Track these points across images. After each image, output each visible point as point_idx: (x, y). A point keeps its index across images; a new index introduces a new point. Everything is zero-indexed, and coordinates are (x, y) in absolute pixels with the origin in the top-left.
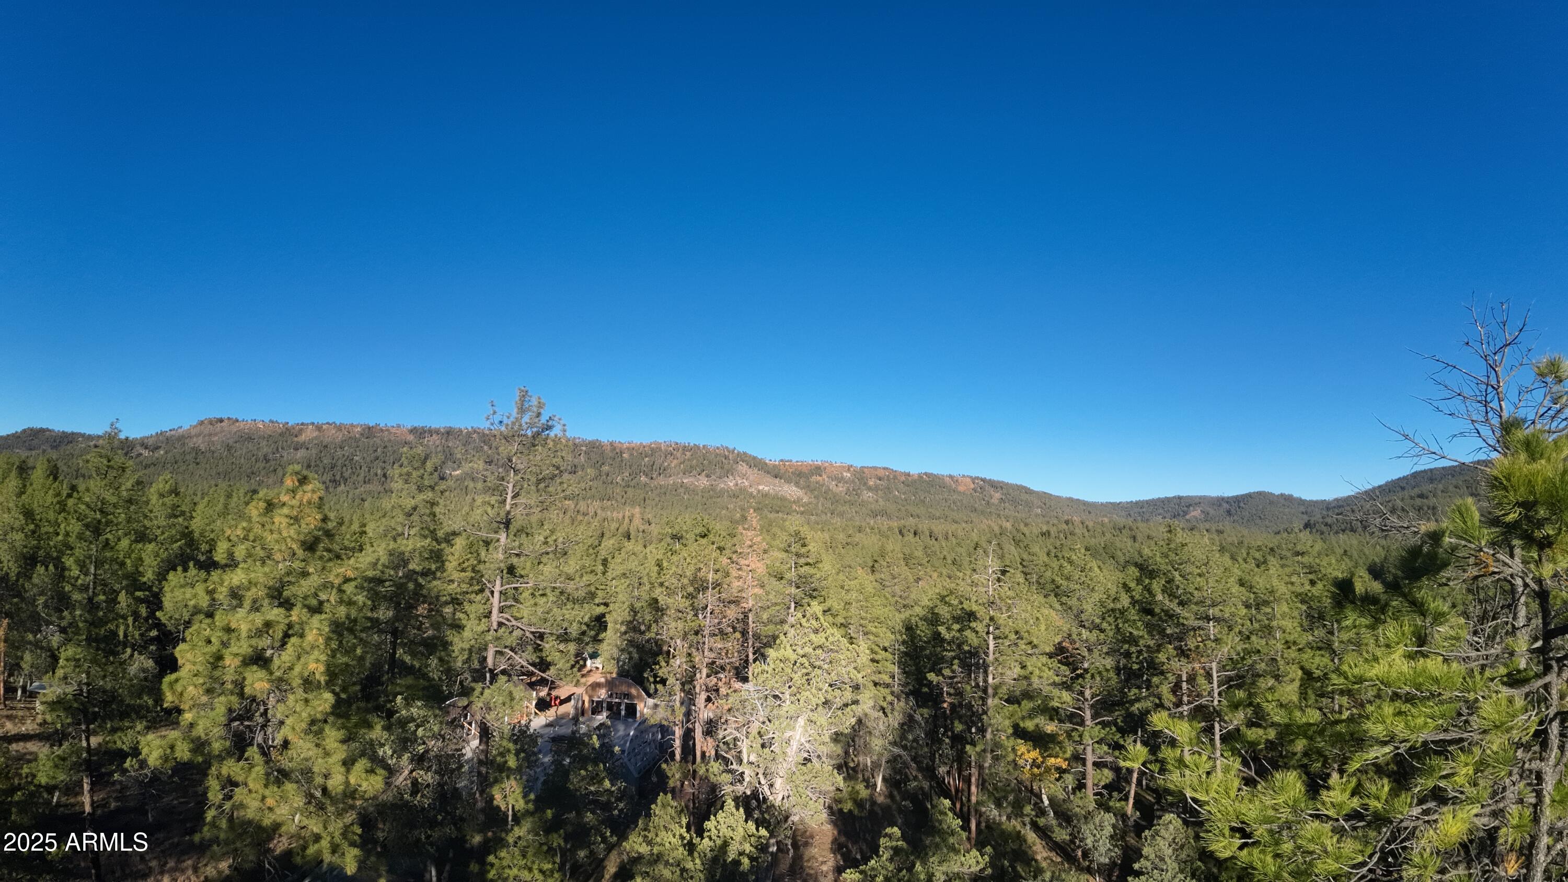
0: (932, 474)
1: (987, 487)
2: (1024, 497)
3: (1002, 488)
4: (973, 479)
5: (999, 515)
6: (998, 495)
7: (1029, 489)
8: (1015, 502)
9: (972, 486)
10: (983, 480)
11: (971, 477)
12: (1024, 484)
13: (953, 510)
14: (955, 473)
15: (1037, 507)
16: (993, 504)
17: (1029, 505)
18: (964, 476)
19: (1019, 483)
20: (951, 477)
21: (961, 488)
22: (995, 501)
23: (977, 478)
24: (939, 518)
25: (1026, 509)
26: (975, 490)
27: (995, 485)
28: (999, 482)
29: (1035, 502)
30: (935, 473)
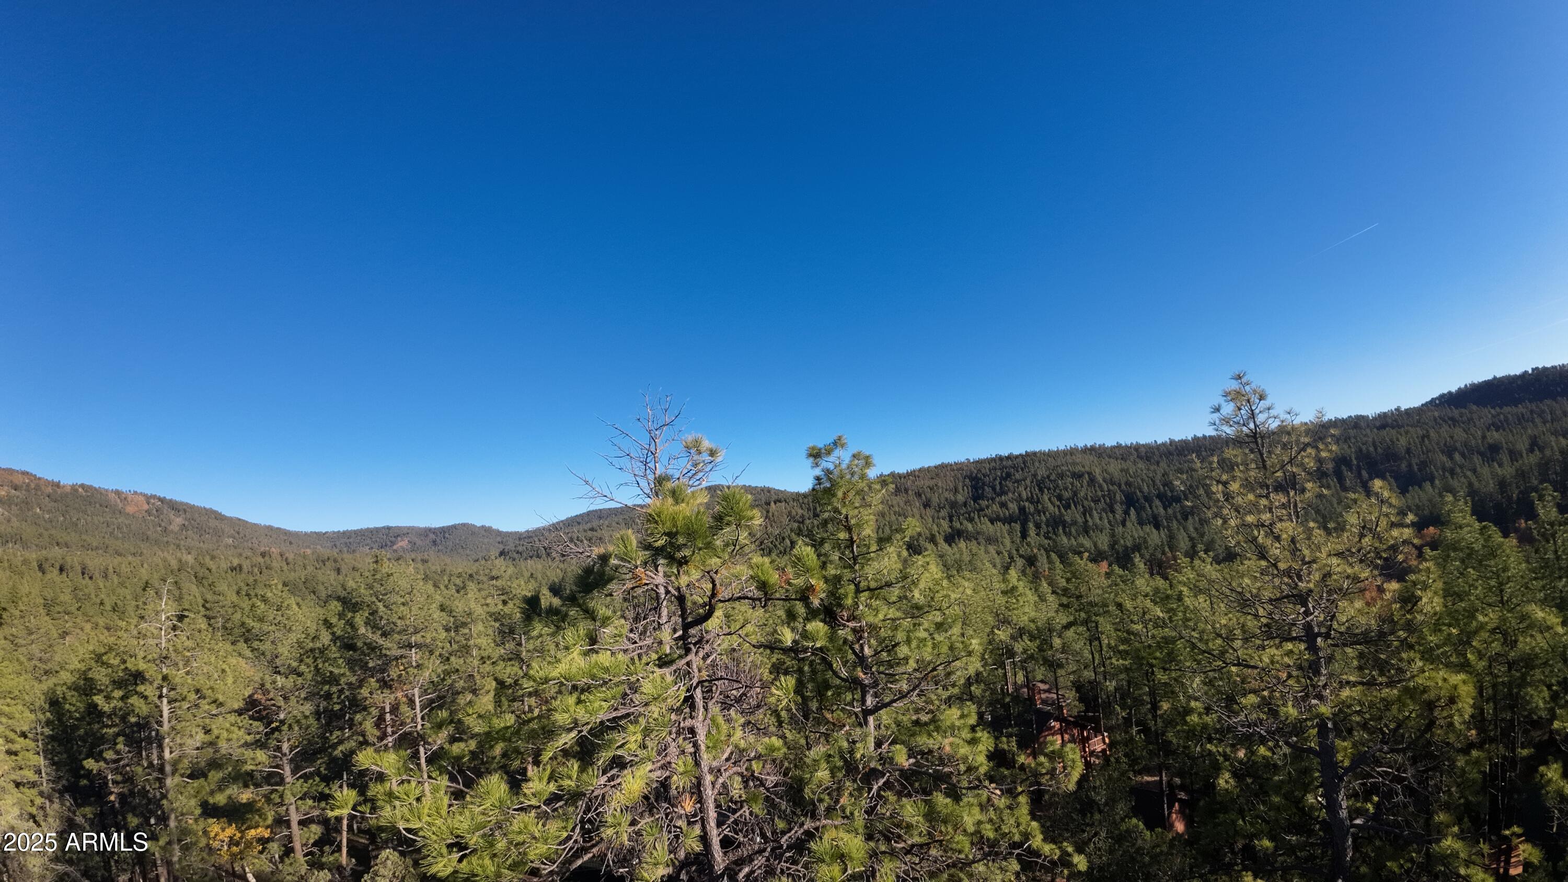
0: (90, 487)
1: (166, 509)
2: (213, 523)
3: (185, 511)
4: (148, 498)
5: (178, 546)
6: (179, 521)
7: (220, 514)
8: (201, 530)
9: (146, 507)
10: (162, 500)
11: (145, 495)
12: (215, 508)
13: (117, 538)
14: (124, 487)
15: (229, 537)
16: (172, 531)
17: (218, 534)
18: (135, 493)
19: (208, 507)
20: (118, 493)
21: (130, 509)
22: (175, 527)
23: (154, 497)
24: (97, 548)
25: (214, 539)
26: (148, 512)
27: (175, 507)
28: (182, 503)
29: (226, 530)
30: (96, 485)
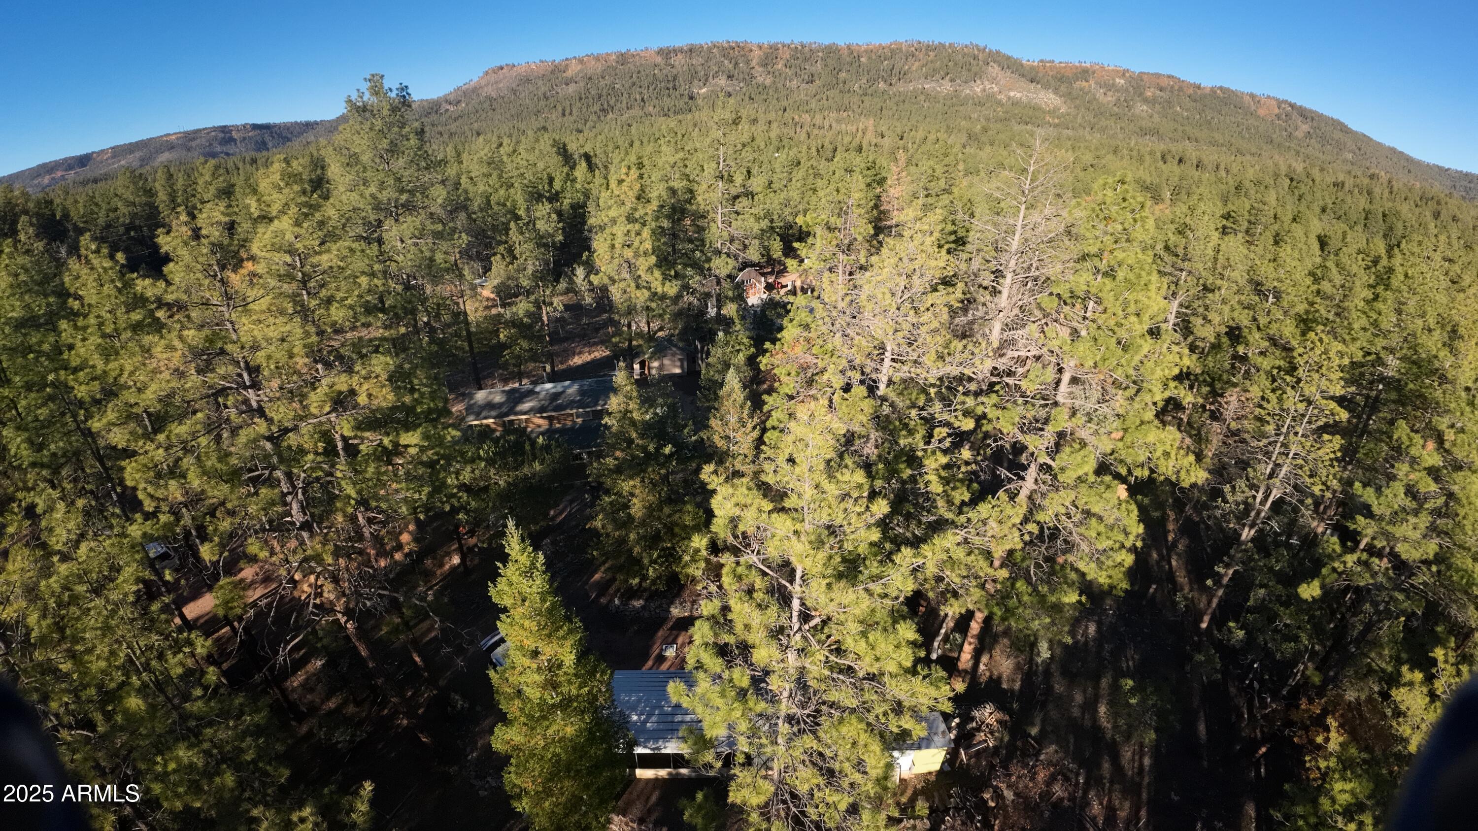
0: (1228, 89)
1: (1295, 115)
2: (1337, 135)
3: (1313, 119)
4: (1280, 103)
5: (1298, 153)
6: (1305, 127)
7: (1346, 127)
8: (1324, 140)
9: (1277, 111)
10: (1292, 106)
11: (1277, 100)
12: (1342, 120)
14: (1258, 92)
15: (1349, 151)
16: (1296, 138)
17: (1340, 147)
18: (1269, 97)
20: (1252, 96)
21: (1261, 112)
22: (1300, 134)
23: (1285, 102)
25: (1335, 151)
26: (1278, 117)
27: (1304, 114)
28: (1311, 111)
29: (1349, 144)
30: (1233, 88)
